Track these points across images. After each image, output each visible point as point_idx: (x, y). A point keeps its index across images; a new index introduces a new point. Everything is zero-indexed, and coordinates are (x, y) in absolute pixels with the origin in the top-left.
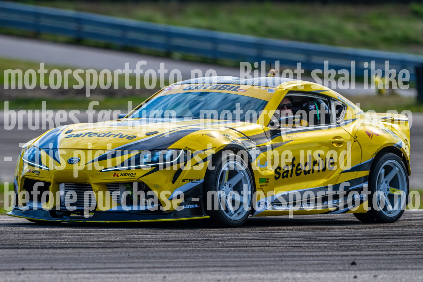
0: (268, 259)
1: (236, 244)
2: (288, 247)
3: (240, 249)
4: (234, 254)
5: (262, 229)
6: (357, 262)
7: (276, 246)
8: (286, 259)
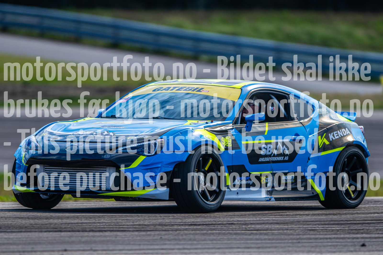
1: (258, 227)
2: (304, 231)
3: (262, 232)
4: (255, 237)
6: (366, 244)
7: (294, 230)
8: (303, 241)
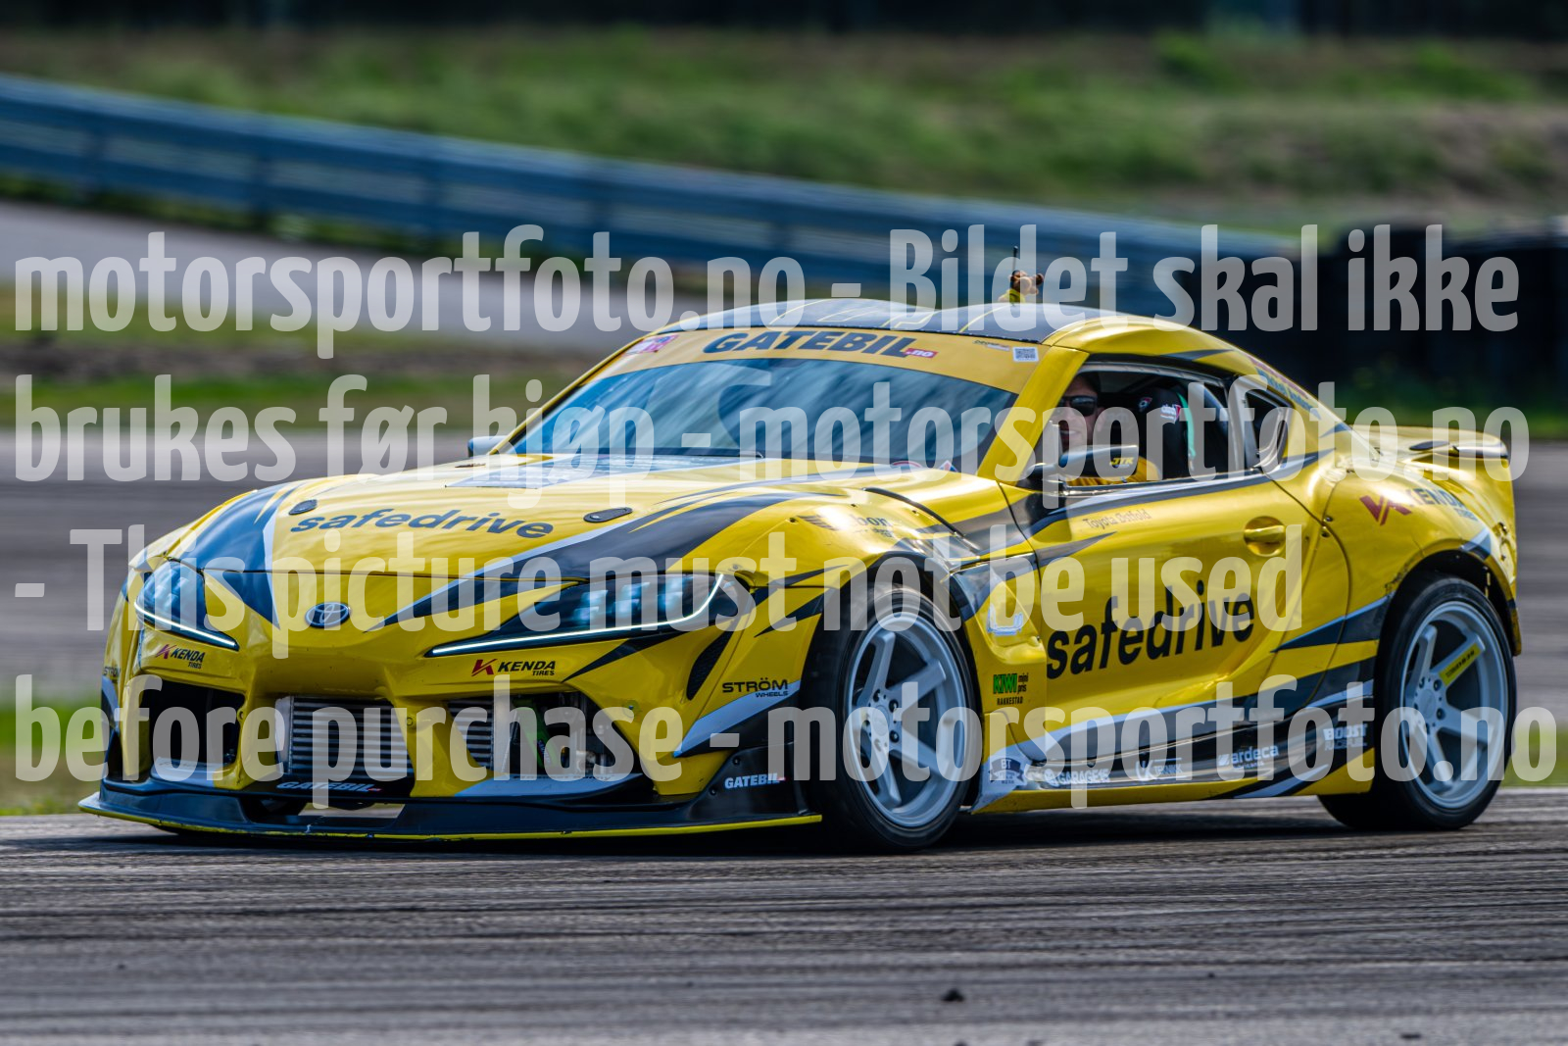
0: (636, 980)
1: (518, 924)
2: (711, 937)
3: (535, 944)
4: (510, 963)
5: (615, 867)
6: (965, 991)
7: (667, 934)
8: (706, 979)
